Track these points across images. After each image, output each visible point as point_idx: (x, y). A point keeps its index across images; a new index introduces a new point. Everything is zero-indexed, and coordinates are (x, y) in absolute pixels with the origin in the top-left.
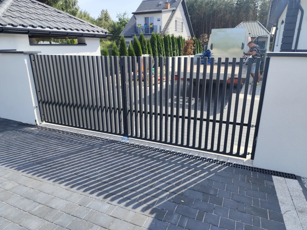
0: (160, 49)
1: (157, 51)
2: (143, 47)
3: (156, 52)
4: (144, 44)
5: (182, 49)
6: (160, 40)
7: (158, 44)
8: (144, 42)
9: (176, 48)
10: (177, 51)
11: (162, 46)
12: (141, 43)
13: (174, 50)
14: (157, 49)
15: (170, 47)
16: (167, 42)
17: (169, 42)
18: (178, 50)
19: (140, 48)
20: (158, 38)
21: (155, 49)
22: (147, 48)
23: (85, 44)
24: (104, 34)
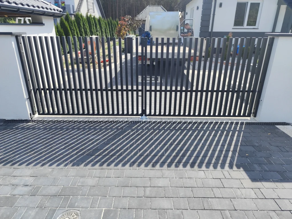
0: (85, 30)
1: (83, 31)
2: (71, 28)
3: (83, 33)
4: (71, 24)
5: (103, 30)
6: (84, 20)
7: (84, 24)
8: (71, 22)
9: (98, 30)
10: (99, 33)
11: (87, 27)
12: (68, 24)
13: (97, 31)
14: (83, 30)
15: (94, 29)
16: (91, 23)
17: (92, 23)
18: (100, 31)
19: (69, 29)
20: (82, 19)
21: (82, 30)
22: (75, 29)
23: (42, 23)
24: (59, 12)
